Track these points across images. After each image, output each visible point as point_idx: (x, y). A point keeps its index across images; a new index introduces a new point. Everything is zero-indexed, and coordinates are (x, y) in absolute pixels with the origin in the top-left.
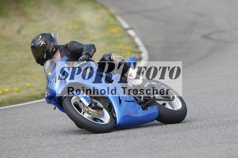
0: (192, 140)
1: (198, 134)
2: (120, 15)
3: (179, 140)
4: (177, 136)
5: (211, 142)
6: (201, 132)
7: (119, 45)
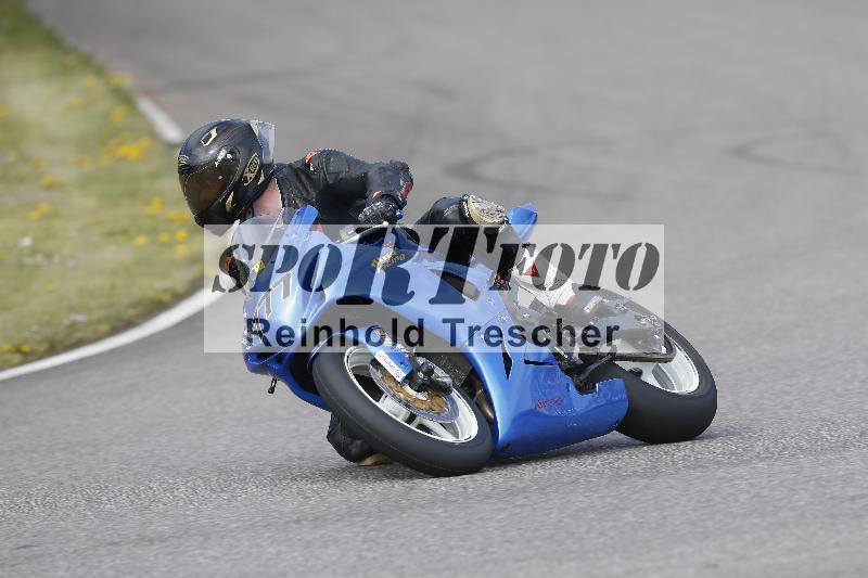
0: (415, 549)
1: (435, 526)
2: (151, 94)
3: (369, 550)
4: (363, 535)
5: (482, 555)
6: (446, 517)
7: (147, 202)
